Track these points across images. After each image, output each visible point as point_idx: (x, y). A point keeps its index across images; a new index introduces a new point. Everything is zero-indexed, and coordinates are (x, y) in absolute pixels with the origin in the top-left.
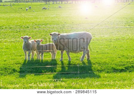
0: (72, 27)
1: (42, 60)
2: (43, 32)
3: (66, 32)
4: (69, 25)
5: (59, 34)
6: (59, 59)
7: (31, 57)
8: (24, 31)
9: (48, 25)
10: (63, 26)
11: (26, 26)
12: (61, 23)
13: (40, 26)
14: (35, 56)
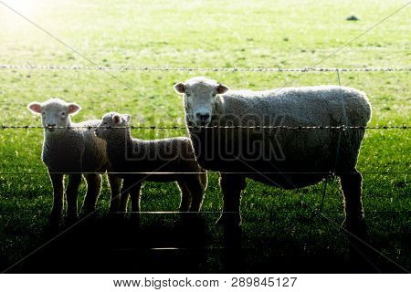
0: (283, 63)
1: (135, 217)
2: (140, 81)
3: (252, 85)
4: (266, 52)
5: (221, 89)
6: (217, 215)
7: (81, 201)
8: (49, 74)
9: (167, 48)
10: (240, 55)
11: (59, 53)
12: (230, 40)
13: (130, 53)
14: (101, 197)
